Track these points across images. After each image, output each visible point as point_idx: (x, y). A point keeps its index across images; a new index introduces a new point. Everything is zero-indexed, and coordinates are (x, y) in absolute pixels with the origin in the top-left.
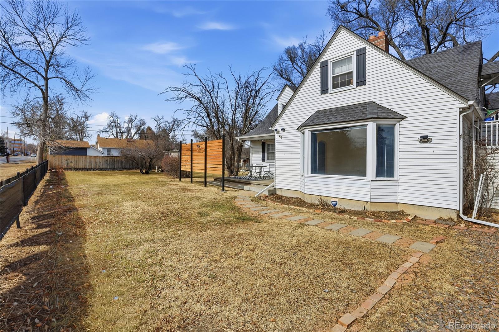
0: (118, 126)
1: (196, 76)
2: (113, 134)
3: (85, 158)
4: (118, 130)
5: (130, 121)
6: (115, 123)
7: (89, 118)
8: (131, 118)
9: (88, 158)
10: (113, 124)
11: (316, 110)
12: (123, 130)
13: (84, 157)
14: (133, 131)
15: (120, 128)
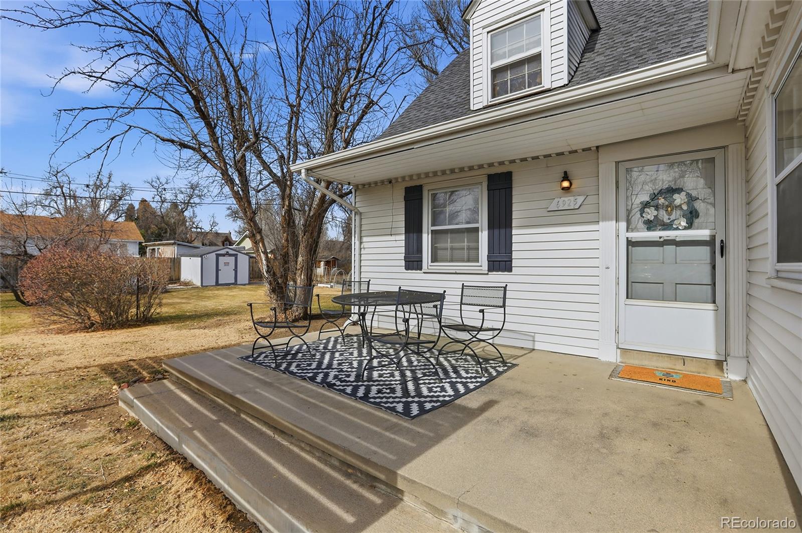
0: (70, 194)
2: (59, 212)
4: (71, 202)
5: (98, 186)
10: (59, 191)
12: (83, 202)
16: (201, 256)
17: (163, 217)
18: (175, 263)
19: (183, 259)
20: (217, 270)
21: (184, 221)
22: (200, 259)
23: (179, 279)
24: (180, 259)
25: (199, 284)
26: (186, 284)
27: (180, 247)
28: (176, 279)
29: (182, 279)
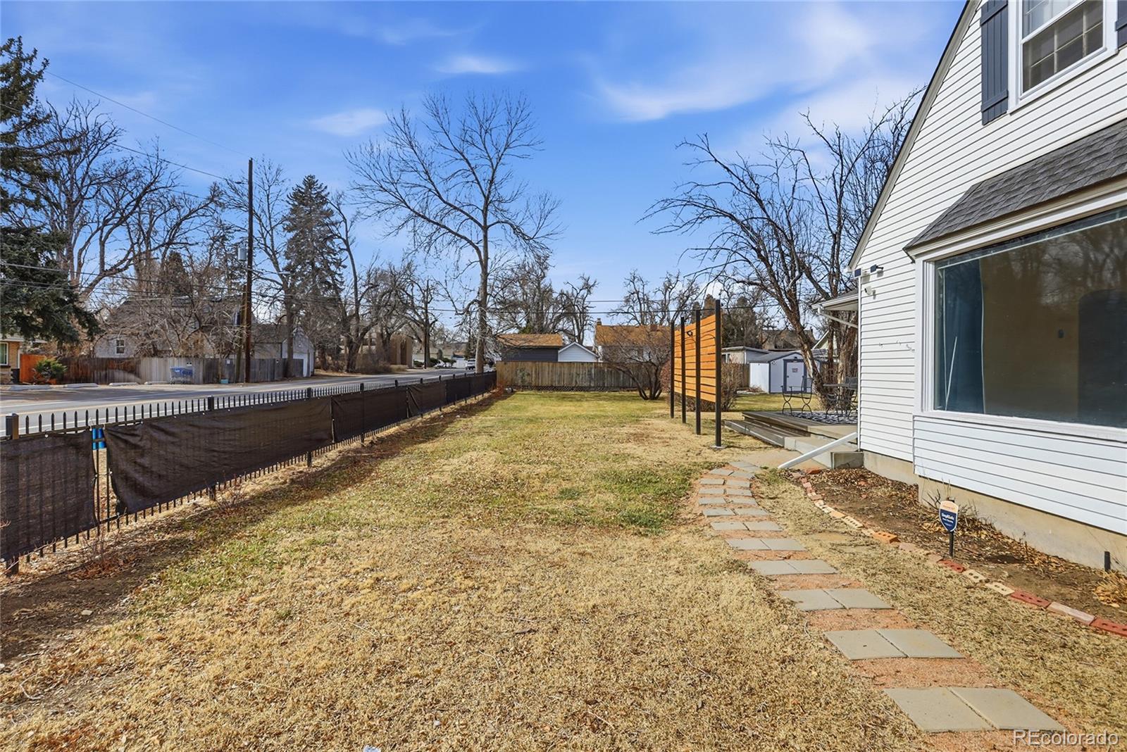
0: (644, 299)
1: (716, 160)
2: (636, 318)
3: (553, 366)
4: (645, 307)
5: (668, 288)
6: (638, 293)
7: (593, 290)
8: (669, 281)
9: (558, 365)
10: (636, 297)
11: (967, 187)
12: (655, 306)
13: (551, 364)
14: (673, 307)
15: (647, 302)
16: (769, 362)
17: (729, 316)
18: (745, 369)
19: (752, 364)
20: (785, 377)
21: (753, 319)
22: (768, 365)
23: (748, 386)
24: (749, 365)
25: (767, 391)
26: (755, 390)
27: (750, 353)
28: (745, 385)
29: (751, 386)
